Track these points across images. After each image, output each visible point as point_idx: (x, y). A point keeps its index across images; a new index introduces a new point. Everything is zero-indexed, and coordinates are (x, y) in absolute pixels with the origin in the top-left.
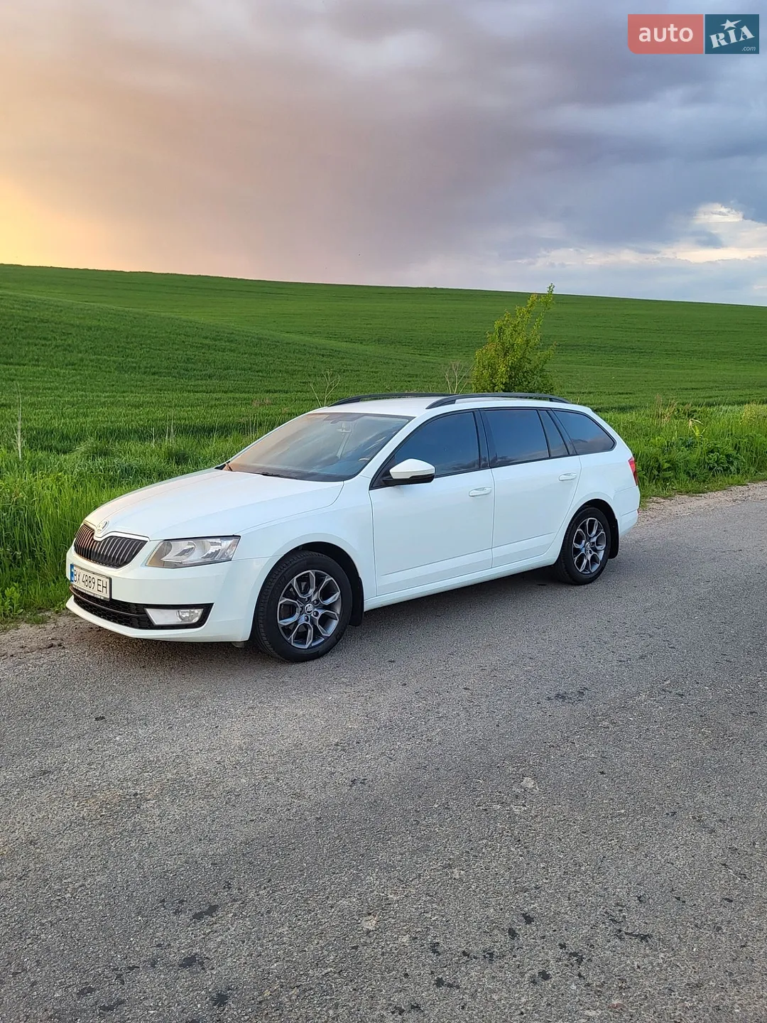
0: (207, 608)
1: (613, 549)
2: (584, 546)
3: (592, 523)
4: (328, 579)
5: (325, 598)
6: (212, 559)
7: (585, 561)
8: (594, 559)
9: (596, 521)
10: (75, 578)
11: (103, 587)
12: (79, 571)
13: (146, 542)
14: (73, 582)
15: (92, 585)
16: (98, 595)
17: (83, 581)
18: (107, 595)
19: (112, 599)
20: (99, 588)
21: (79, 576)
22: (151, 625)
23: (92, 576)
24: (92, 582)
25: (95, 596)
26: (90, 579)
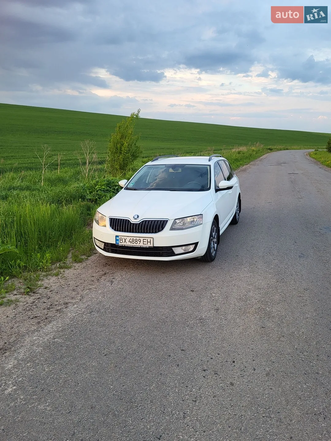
0: (196, 244)
8: (238, 214)
10: (121, 241)
11: (148, 242)
12: (125, 238)
13: (168, 221)
14: (120, 243)
15: (139, 242)
16: (145, 246)
17: (129, 242)
18: (152, 245)
19: (154, 247)
20: (144, 243)
21: (125, 240)
22: (173, 254)
23: (138, 239)
24: (138, 241)
25: (142, 247)
26: (136, 240)
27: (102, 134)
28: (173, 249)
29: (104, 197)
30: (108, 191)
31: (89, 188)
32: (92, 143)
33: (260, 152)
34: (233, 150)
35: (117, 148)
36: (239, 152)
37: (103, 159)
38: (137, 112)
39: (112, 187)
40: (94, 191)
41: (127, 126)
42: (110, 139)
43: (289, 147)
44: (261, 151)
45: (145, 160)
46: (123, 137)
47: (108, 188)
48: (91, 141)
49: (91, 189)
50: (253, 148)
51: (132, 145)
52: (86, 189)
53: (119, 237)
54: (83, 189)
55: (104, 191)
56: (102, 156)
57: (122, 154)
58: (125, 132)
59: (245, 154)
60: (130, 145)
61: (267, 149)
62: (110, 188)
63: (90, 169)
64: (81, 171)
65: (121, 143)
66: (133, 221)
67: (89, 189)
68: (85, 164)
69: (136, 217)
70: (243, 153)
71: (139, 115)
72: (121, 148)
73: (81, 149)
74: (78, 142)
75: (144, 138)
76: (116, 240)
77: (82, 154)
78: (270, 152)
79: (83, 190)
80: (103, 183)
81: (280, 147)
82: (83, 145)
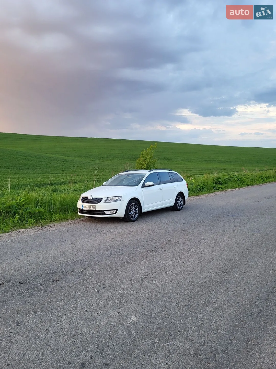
0: (117, 210)
1: (184, 203)
2: (179, 202)
3: (180, 197)
4: (136, 205)
5: (136, 209)
6: (116, 201)
7: (179, 205)
8: (181, 205)
9: (181, 197)
11: (94, 208)
13: (103, 198)
14: (83, 209)
16: (92, 210)
19: (96, 210)
21: (85, 207)
22: (105, 214)
23: (90, 206)
27: (176, 159)
28: (105, 211)
53: (83, 205)
66: (89, 198)
69: (91, 196)
75: (210, 161)
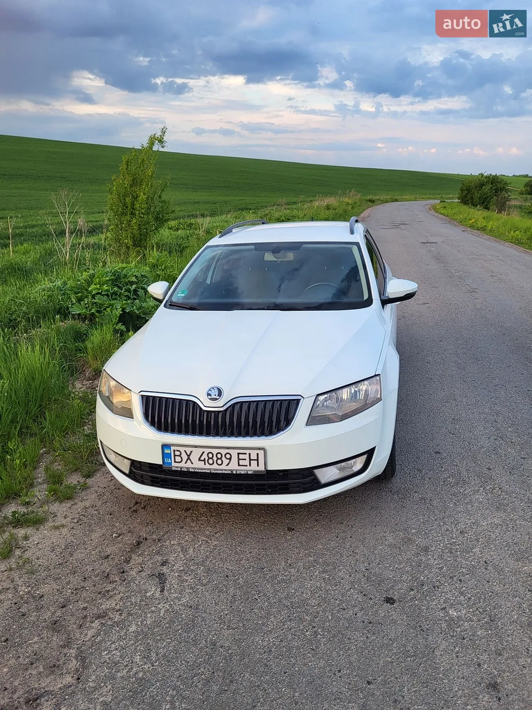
0: (370, 453)
10: (178, 459)
11: (250, 460)
12: (188, 450)
13: (298, 401)
14: (174, 464)
15: (226, 461)
16: (242, 470)
17: (199, 460)
18: (261, 468)
19: (267, 470)
20: (241, 462)
21: (189, 456)
22: (317, 485)
23: (223, 452)
24: (223, 458)
25: (234, 472)
26: (219, 456)
28: (316, 472)
29: (108, 310)
30: (116, 294)
31: (75, 290)
32: (74, 196)
33: (358, 206)
34: (316, 204)
35: (125, 205)
36: (328, 206)
37: (95, 224)
38: (161, 134)
39: (124, 286)
40: (87, 297)
41: (142, 161)
42: (110, 187)
43: (399, 197)
44: (358, 204)
45: (173, 225)
46: (135, 183)
47: (116, 289)
48: (72, 192)
49: (79, 293)
50: (347, 200)
51: (155, 198)
52: (68, 292)
53: (173, 448)
54: (62, 292)
55: (108, 295)
56: (93, 217)
57: (136, 217)
58: (140, 172)
59: (337, 210)
60: (150, 199)
61: (366, 200)
62: (119, 287)
63: (73, 245)
64: (55, 249)
65: (132, 195)
66: (206, 404)
67: (76, 293)
68: (62, 233)
69: (214, 394)
70: (334, 209)
71: (164, 138)
72: (133, 204)
73: (53, 207)
74: (46, 193)
76: (164, 456)
77: (56, 215)
78: (372, 206)
79: (64, 294)
80: (105, 279)
81: (385, 197)
82: (57, 198)
